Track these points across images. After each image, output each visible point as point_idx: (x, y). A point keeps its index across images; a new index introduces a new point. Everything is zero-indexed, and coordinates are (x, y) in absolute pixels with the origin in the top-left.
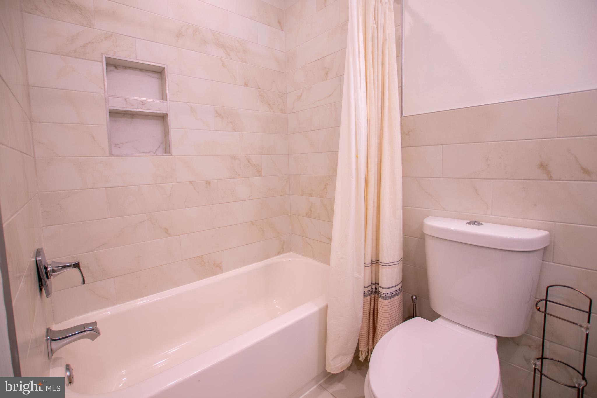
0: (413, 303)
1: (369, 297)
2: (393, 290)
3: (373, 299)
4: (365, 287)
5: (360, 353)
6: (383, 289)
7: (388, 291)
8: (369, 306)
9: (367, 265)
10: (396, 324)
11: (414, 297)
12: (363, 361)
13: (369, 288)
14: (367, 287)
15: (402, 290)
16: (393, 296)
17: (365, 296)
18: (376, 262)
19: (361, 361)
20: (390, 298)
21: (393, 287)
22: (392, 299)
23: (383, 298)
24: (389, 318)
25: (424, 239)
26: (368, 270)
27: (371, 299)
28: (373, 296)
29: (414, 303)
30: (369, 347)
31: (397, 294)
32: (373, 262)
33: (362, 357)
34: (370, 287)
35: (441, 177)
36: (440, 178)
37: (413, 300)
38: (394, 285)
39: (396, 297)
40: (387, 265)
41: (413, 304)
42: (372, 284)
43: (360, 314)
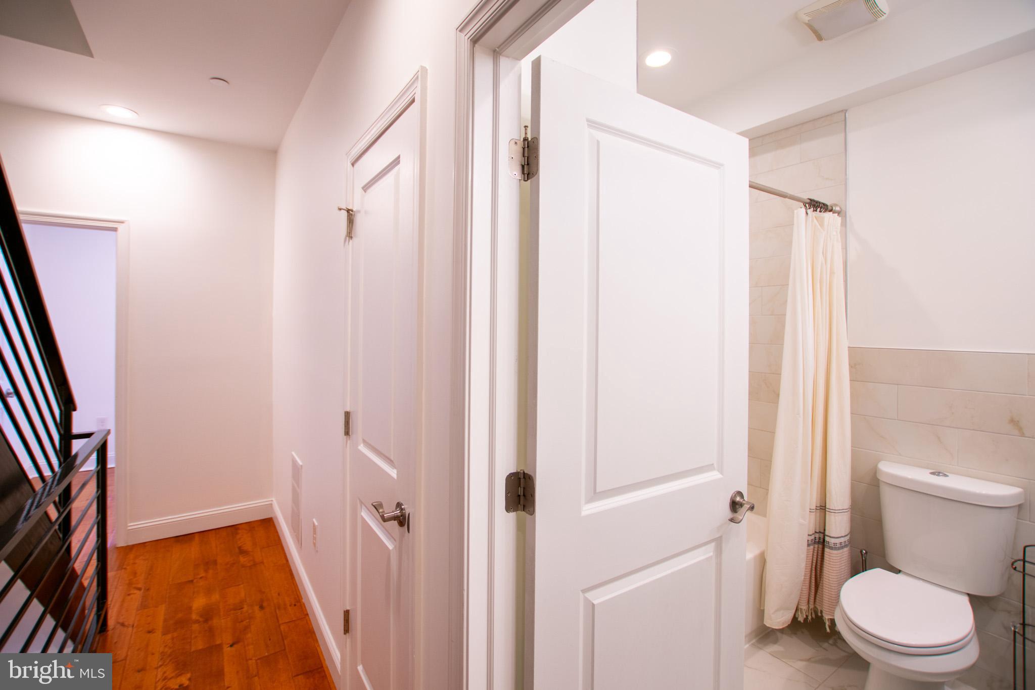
0: (862, 558)
1: (812, 547)
2: (842, 540)
3: (816, 549)
4: (809, 535)
5: (800, 611)
6: (832, 539)
7: (838, 541)
8: (811, 558)
9: (811, 511)
10: (845, 579)
11: (864, 552)
12: (802, 621)
13: (813, 537)
14: (811, 535)
15: (850, 541)
16: (842, 548)
17: (808, 545)
18: (823, 508)
19: (800, 622)
20: (839, 549)
21: (842, 537)
22: (841, 551)
23: (831, 548)
24: (838, 572)
25: (879, 487)
26: (813, 515)
27: (814, 550)
28: (816, 546)
29: (864, 558)
30: (810, 605)
31: (846, 546)
32: (817, 508)
33: (802, 616)
34: (813, 535)
35: (896, 418)
36: (895, 420)
37: (862, 555)
38: (843, 535)
39: (846, 549)
40: (836, 511)
41: (863, 560)
42: (816, 532)
43: (803, 565)
